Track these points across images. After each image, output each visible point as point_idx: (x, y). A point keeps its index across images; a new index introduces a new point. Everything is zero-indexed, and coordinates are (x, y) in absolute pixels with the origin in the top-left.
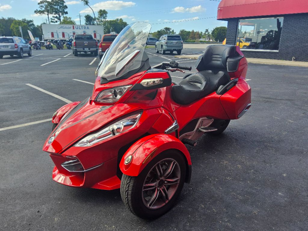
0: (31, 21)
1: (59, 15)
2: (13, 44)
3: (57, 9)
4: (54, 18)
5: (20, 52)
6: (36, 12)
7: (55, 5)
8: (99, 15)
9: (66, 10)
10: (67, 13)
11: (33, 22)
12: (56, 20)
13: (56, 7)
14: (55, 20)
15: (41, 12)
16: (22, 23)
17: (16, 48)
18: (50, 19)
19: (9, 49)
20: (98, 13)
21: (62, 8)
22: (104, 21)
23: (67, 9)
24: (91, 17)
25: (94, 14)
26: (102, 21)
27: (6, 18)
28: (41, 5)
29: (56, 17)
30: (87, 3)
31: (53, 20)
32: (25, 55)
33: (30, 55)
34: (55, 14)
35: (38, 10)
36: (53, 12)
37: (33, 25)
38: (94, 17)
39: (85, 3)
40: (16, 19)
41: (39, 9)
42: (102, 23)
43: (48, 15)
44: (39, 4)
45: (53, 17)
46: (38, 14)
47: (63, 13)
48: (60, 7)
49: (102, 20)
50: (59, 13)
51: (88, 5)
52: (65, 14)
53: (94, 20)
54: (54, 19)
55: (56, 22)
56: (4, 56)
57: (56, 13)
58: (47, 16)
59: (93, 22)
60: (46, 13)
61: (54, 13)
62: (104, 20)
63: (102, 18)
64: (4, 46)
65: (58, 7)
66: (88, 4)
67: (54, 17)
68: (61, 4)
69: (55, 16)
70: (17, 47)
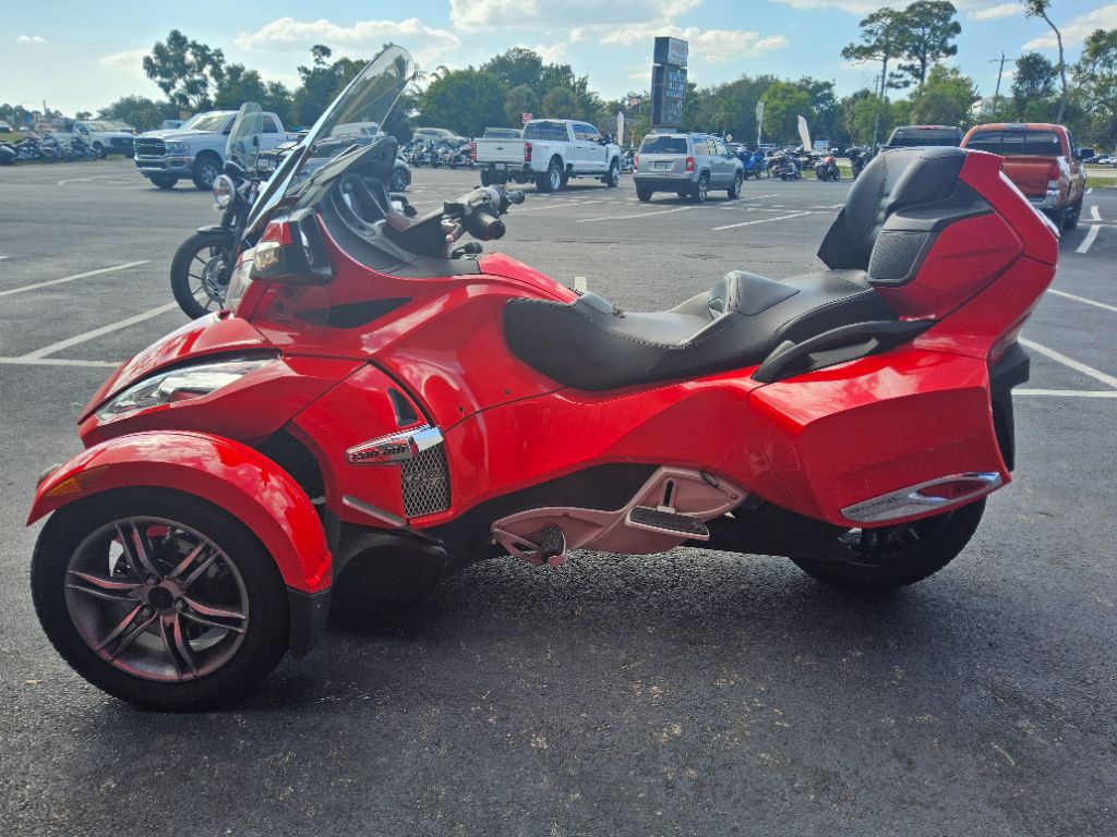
0: (828, 86)
1: (923, 60)
2: (683, 157)
3: (920, 39)
4: (901, 72)
5: (698, 184)
6: (848, 53)
7: (917, 25)
8: (1086, 54)
9: (950, 42)
10: (952, 51)
11: (833, 88)
12: (908, 76)
13: (919, 31)
14: (902, 80)
15: (864, 52)
16: (792, 93)
17: (688, 169)
18: (887, 74)
19: (668, 171)
20: (1087, 43)
21: (938, 33)
22: (1103, 76)
23: (957, 36)
24: (1045, 63)
25: (1061, 50)
26: (1093, 78)
27: (753, 77)
28: (868, 27)
29: (911, 68)
30: (1040, 9)
31: (895, 81)
32: (712, 194)
33: (732, 195)
34: (909, 57)
35: (856, 46)
36: (902, 50)
37: (830, 96)
38: (1054, 63)
39: (1034, 6)
40: (783, 80)
41: (859, 42)
42: (1093, 85)
43: (885, 60)
44: (863, 24)
45: (900, 67)
46: (854, 61)
47: (937, 53)
48: (934, 29)
49: (1098, 73)
50: (924, 53)
51: (1044, 16)
52: (941, 54)
53: (1054, 74)
54: (901, 76)
55: (906, 84)
56: (656, 196)
57: (915, 51)
58: (882, 63)
59: (1046, 83)
60: (882, 54)
61: (907, 53)
62: (1105, 71)
63: (1098, 66)
64: (657, 163)
65: (928, 31)
66: (1046, 10)
67: (905, 68)
68: (940, 18)
69: (907, 63)
70: (692, 168)
